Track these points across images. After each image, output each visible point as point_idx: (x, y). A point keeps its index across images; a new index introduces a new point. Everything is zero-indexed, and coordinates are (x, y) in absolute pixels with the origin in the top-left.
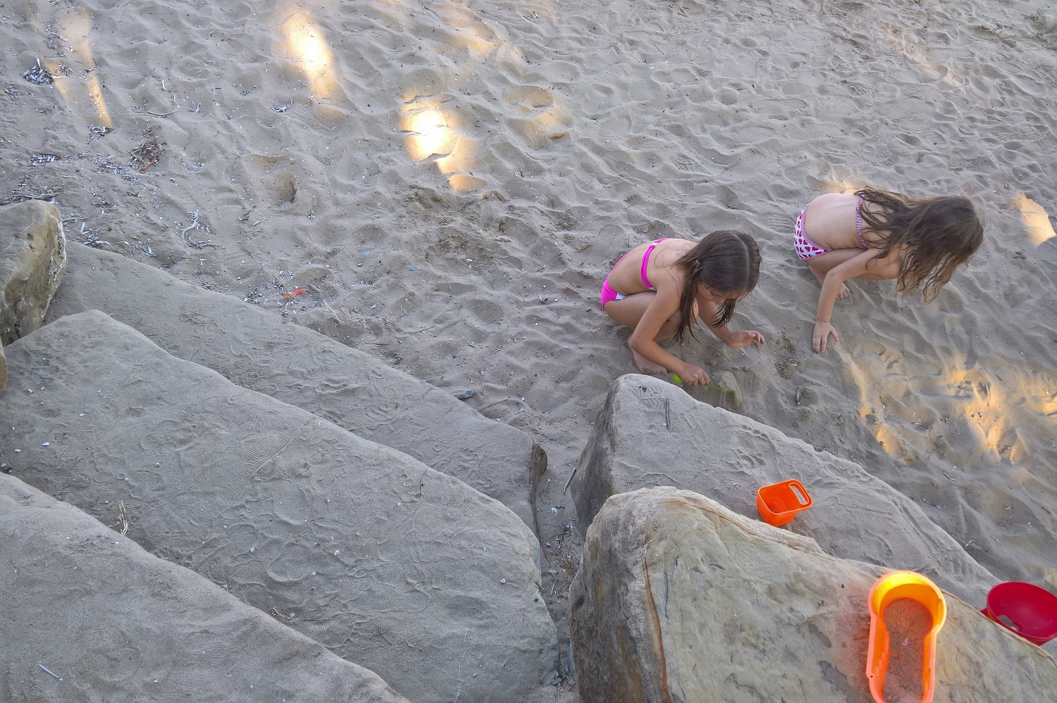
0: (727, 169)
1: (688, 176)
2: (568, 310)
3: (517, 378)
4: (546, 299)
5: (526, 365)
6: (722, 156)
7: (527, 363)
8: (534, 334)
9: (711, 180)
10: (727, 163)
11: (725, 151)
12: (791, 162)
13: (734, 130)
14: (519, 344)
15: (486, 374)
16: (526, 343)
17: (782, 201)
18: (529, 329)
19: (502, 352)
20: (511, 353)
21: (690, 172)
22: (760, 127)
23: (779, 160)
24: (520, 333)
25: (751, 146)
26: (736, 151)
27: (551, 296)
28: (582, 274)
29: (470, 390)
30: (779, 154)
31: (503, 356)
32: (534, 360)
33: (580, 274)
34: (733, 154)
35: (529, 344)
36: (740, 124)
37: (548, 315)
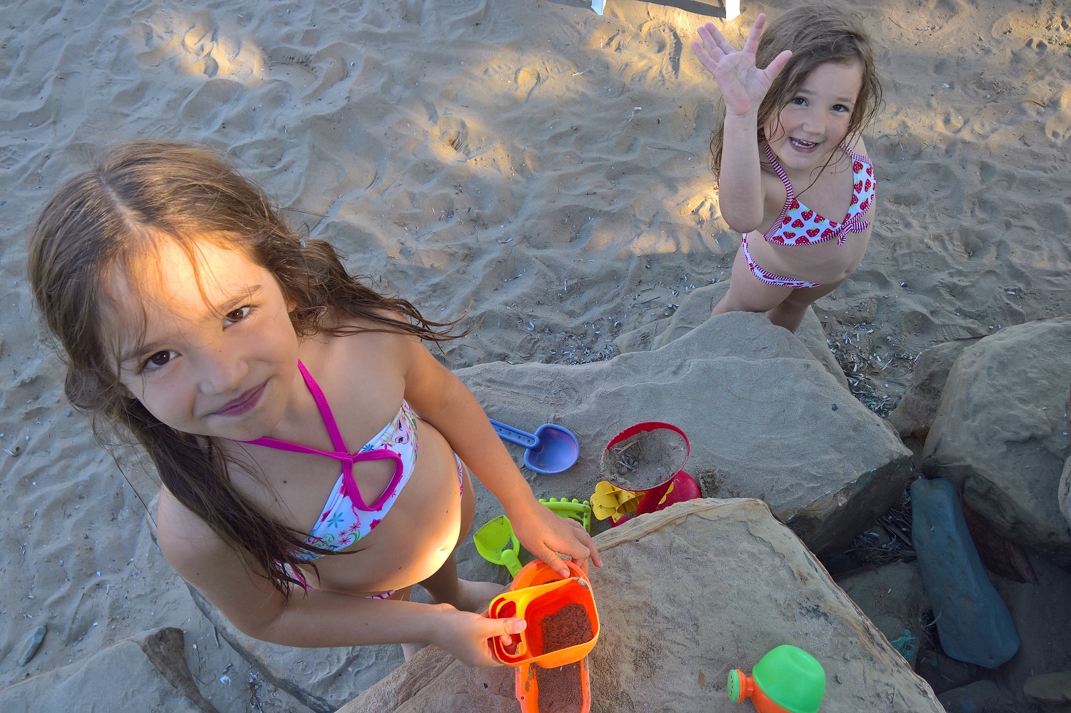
0: (55, 123)
1: (24, 169)
2: (50, 436)
3: (71, 563)
4: (18, 449)
5: (66, 538)
6: (37, 112)
7: (66, 535)
8: (41, 498)
9: (51, 151)
10: (48, 116)
11: (34, 105)
12: (107, 56)
13: (21, 72)
14: (38, 526)
15: (37, 592)
16: (43, 516)
17: (139, 108)
18: (31, 498)
19: (30, 553)
20: (39, 544)
21: (23, 162)
22: (42, 43)
23: (95, 65)
24: (27, 513)
25: (53, 74)
26: (45, 93)
27: (18, 439)
28: (27, 384)
29: (36, 629)
30: (88, 57)
31: (36, 555)
32: (69, 523)
33: (23, 384)
34: (44, 100)
35: (48, 513)
36: (21, 59)
37: (36, 462)
